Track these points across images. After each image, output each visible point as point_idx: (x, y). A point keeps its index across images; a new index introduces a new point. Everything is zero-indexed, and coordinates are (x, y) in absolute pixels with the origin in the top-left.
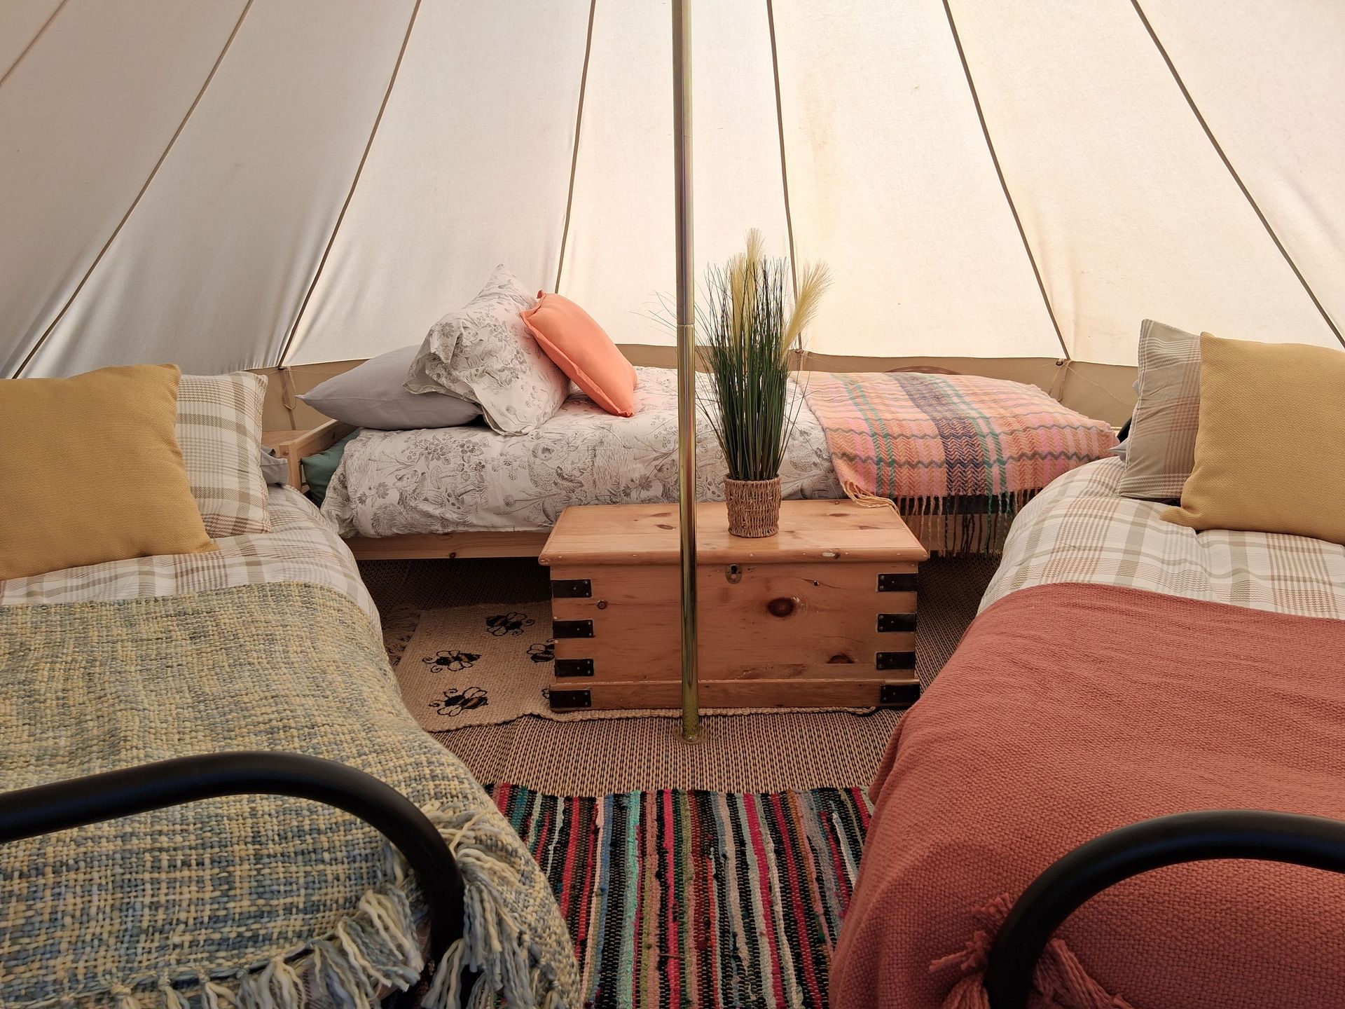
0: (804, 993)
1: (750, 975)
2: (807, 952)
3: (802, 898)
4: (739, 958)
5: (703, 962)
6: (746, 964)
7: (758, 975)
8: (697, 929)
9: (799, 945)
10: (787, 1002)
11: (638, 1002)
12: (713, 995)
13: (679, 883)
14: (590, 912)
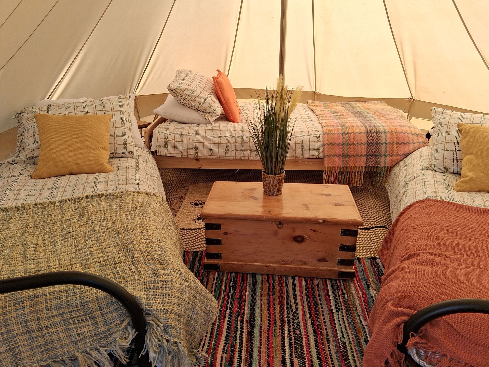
0: (312, 321)
1: (295, 314)
2: (313, 307)
3: (312, 291)
4: (292, 308)
5: (281, 309)
6: (294, 310)
7: (297, 314)
8: (279, 299)
9: (310, 305)
10: (306, 323)
11: (261, 320)
12: (284, 319)
13: (273, 283)
14: (246, 292)
